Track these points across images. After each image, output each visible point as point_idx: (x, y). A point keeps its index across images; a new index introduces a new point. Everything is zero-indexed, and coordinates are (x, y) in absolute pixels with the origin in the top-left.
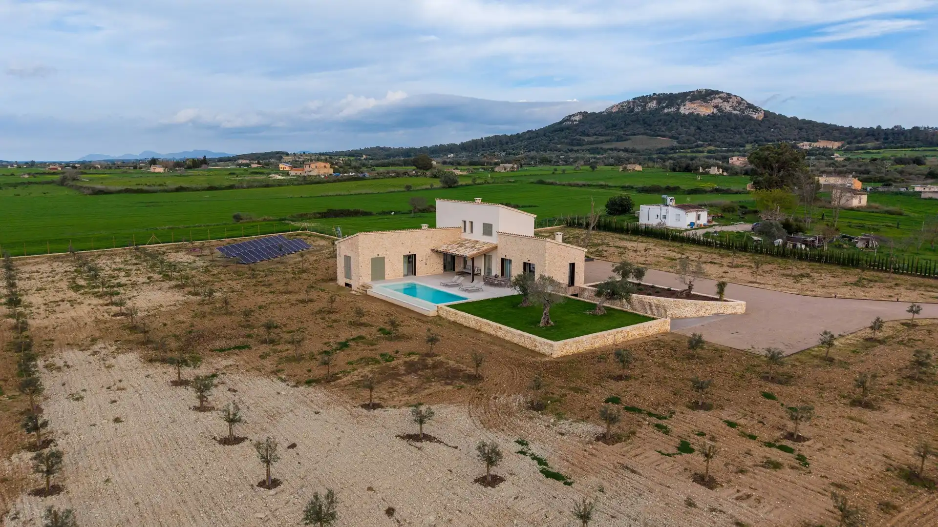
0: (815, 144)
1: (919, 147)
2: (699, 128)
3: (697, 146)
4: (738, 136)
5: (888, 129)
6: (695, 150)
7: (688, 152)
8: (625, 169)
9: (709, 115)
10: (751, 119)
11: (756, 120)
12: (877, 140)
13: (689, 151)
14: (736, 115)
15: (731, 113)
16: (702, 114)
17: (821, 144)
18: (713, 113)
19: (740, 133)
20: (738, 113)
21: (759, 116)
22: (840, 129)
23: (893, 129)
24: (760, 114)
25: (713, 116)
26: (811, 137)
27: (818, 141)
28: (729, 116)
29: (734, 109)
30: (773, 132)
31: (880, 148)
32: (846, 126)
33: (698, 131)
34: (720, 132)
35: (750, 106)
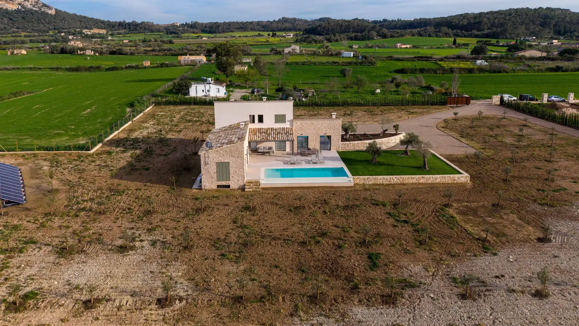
0: (92, 31)
1: (147, 32)
2: (11, 19)
3: (14, 32)
4: (42, 25)
5: (129, 23)
6: (14, 34)
7: (9, 37)
8: (12, 53)
9: (15, 10)
10: (47, 14)
11: (51, 15)
12: (125, 28)
13: (9, 35)
14: (36, 11)
15: (32, 9)
16: (10, 9)
17: (96, 31)
18: (18, 9)
19: (43, 23)
20: (37, 9)
21: (52, 12)
22: (103, 22)
23: (131, 23)
24: (53, 11)
25: (18, 11)
26: (88, 27)
27: (92, 29)
28: (31, 11)
29: (34, 7)
30: (64, 23)
31: (128, 33)
32: (106, 20)
33: (10, 21)
34: (28, 22)
35: (44, 5)
